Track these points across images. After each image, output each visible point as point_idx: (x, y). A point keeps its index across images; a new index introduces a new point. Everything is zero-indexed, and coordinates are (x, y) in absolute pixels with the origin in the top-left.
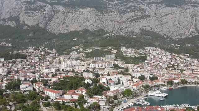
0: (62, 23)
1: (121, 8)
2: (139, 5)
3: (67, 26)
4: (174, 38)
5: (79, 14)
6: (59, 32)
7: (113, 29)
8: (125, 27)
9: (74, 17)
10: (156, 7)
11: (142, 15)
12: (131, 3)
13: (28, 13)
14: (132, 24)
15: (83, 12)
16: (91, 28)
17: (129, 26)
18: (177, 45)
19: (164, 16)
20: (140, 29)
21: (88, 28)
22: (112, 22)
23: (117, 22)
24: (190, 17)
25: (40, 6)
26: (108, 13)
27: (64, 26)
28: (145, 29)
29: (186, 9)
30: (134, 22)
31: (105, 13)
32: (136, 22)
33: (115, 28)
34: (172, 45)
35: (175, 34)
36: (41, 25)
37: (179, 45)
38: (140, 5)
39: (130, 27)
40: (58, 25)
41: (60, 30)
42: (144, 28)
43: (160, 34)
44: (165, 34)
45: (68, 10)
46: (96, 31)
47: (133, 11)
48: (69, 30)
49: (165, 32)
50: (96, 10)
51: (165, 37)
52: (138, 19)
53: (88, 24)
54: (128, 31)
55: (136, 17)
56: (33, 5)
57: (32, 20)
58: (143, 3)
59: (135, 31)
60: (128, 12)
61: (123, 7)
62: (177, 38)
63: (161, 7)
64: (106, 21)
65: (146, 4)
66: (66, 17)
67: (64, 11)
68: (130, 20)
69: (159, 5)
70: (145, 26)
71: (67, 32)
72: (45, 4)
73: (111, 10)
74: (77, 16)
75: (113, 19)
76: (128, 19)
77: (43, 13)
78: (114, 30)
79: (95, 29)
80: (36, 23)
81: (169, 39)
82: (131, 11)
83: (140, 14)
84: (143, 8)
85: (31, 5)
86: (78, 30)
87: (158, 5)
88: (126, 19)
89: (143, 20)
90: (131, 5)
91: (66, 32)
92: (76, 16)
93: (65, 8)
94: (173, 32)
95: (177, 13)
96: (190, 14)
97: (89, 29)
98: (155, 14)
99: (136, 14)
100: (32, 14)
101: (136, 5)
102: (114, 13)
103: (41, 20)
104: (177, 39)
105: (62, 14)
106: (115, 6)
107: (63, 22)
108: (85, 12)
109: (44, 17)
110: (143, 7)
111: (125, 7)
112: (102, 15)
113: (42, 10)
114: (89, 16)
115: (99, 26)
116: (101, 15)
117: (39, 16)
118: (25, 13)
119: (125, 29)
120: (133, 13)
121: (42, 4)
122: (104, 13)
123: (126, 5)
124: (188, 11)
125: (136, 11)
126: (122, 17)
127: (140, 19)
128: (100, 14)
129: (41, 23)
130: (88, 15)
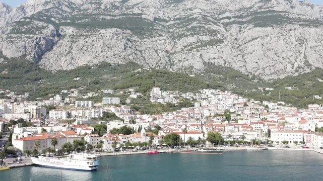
0: (65, 54)
1: (178, 30)
2: (209, 26)
3: (72, 58)
4: (266, 78)
5: (97, 37)
6: (60, 68)
7: (157, 64)
8: (179, 60)
9: (87, 42)
10: (239, 29)
11: (211, 40)
12: (195, 23)
13: (11, 37)
14: (191, 54)
15: (105, 34)
16: (113, 61)
17: (185, 58)
18: (267, 89)
19: (249, 41)
20: (205, 63)
21: (108, 60)
22: (156, 52)
23: (167, 51)
24: (297, 43)
25: (37, 27)
26: (152, 37)
27: (69, 58)
28: (215, 63)
29: (291, 30)
30: (194, 52)
31: (147, 38)
32: (198, 51)
33: (160, 62)
34: (259, 88)
35: (267, 71)
36: (28, 58)
37: (271, 89)
38: (210, 24)
39: (187, 60)
40: (60, 56)
41: (62, 64)
42: (213, 61)
43: (242, 72)
44: (250, 73)
45: (81, 32)
46: (122, 65)
47: (196, 34)
48: (76, 65)
49: (251, 68)
50: (131, 33)
51: (250, 76)
52: (202, 45)
53: (110, 53)
54: (182, 66)
55: (200, 44)
56: (25, 27)
57: (14, 48)
58: (218, 24)
59: (195, 67)
60: (187, 36)
61: (181, 29)
62: (271, 78)
63: (247, 28)
64: (147, 51)
65: (222, 25)
66: (73, 44)
67: (75, 34)
68: (189, 48)
69: (245, 25)
70: (214, 58)
71: (73, 68)
72: (45, 25)
73: (160, 33)
74: (93, 41)
75: (159, 47)
76: (185, 47)
77: (36, 37)
78: (159, 65)
79: (120, 63)
80: (20, 54)
81: (256, 81)
82: (191, 34)
83: (206, 38)
84: (215, 29)
85: (23, 26)
86: (91, 64)
87: (243, 26)
88: (182, 47)
89: (211, 47)
90: (195, 25)
91: (70, 68)
92: (91, 41)
93: (77, 29)
94: (264, 69)
95: (273, 35)
96: (297, 38)
97: (109, 62)
98: (236, 39)
99: (201, 38)
100: (18, 39)
101: (204, 25)
102: (163, 38)
103: (30, 49)
104: (272, 80)
105: (69, 39)
106: (169, 28)
107: (67, 52)
108: (108, 35)
109: (37, 43)
110: (215, 27)
111: (184, 29)
112: (140, 40)
113: (37, 33)
114: (114, 41)
115: (131, 57)
116: (138, 41)
117: (27, 42)
118: (7, 38)
119: (178, 64)
120: (196, 36)
121: (41, 24)
122: (144, 38)
123: (188, 25)
124: (292, 33)
125: (201, 34)
126: (175, 43)
127: (206, 46)
128: (136, 39)
129: (30, 54)
130: (111, 39)
